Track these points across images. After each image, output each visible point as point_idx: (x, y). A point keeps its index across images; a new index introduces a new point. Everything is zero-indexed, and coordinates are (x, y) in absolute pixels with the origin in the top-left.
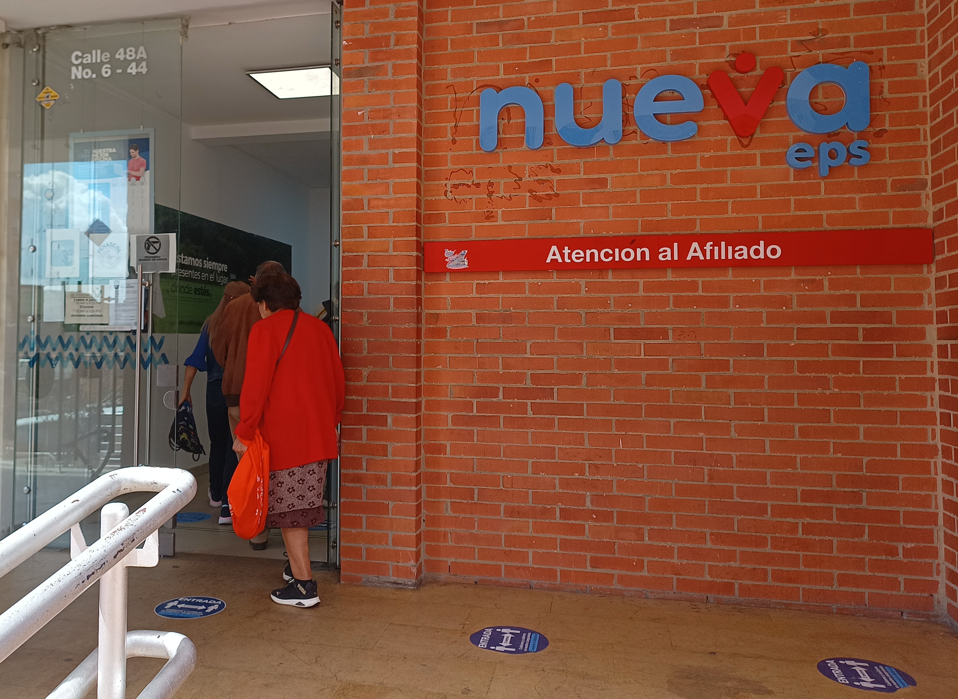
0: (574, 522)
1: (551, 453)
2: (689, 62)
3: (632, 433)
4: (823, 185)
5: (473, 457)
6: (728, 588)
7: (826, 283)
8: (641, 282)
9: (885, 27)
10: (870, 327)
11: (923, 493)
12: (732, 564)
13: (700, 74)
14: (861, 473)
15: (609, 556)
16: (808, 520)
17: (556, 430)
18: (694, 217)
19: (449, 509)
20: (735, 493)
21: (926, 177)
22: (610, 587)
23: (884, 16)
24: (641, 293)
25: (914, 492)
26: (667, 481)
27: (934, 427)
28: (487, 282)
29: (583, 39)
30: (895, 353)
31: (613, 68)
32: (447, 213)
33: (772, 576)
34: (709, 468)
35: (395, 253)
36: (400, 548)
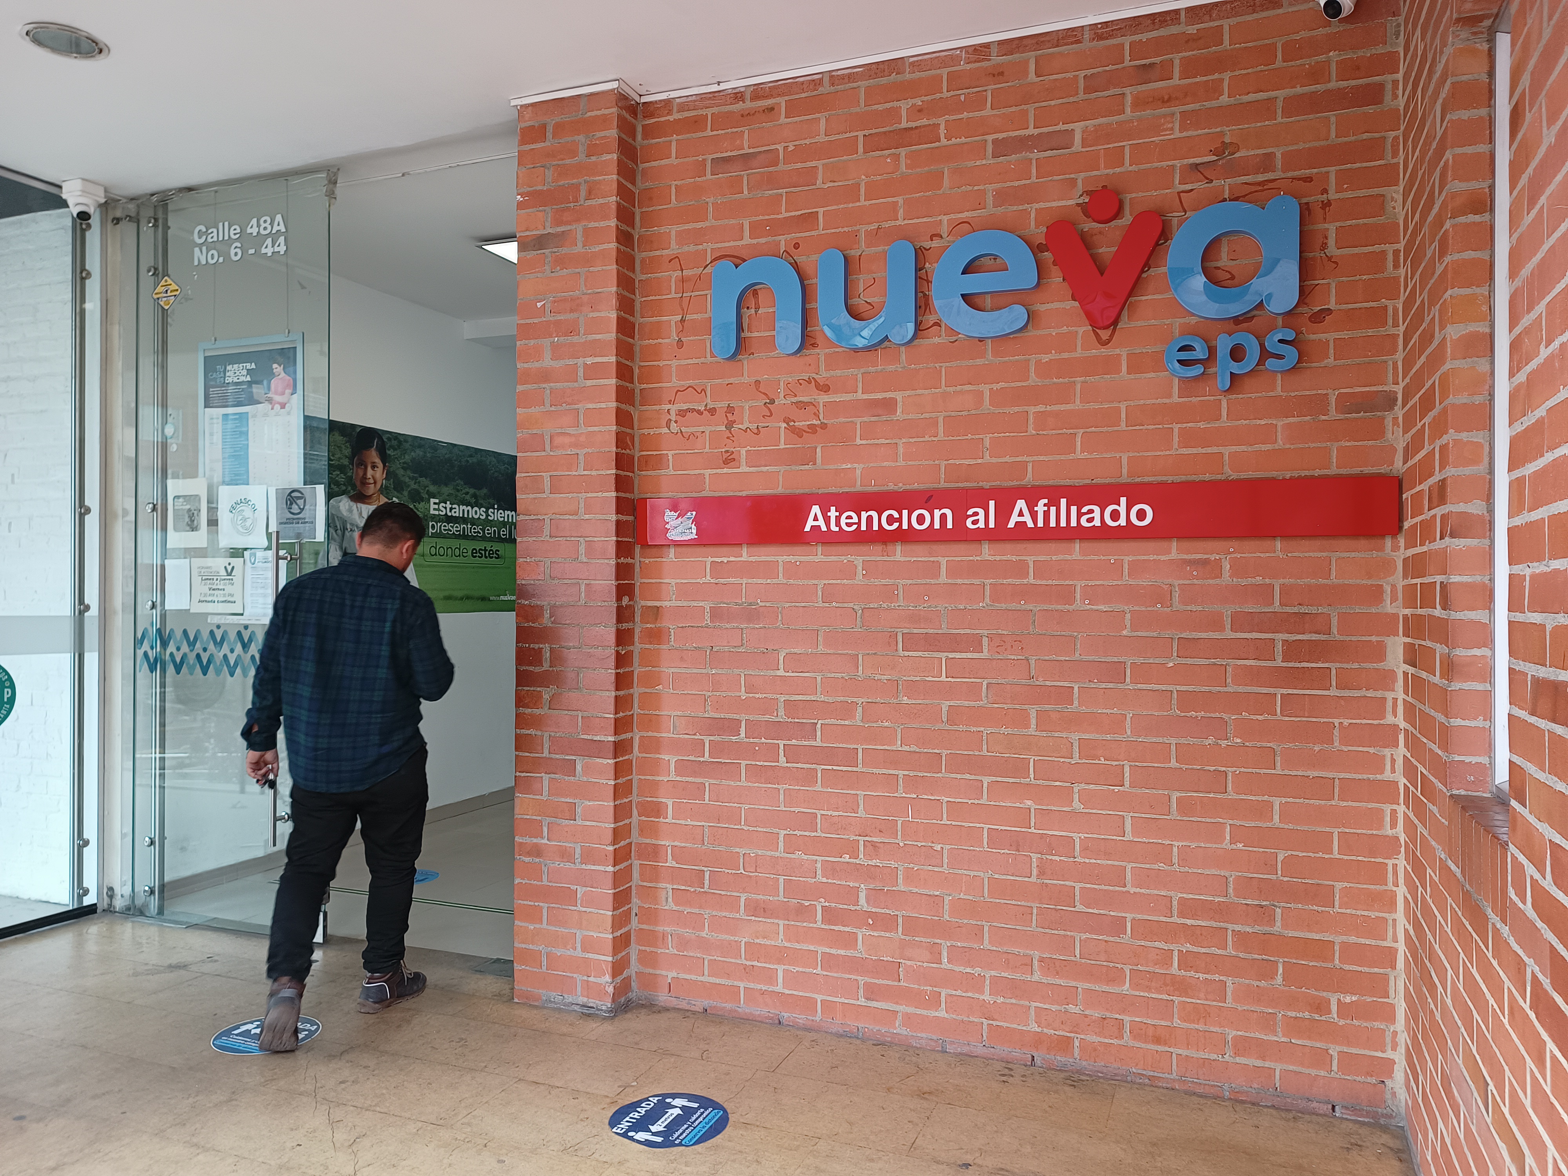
0: (842, 928)
1: (810, 822)
2: (1021, 207)
3: (926, 797)
4: (1224, 404)
5: (703, 823)
6: (1065, 1044)
7: (1227, 566)
8: (943, 561)
9: (1333, 134)
10: (1295, 638)
11: (1373, 915)
12: (1071, 1008)
13: (1037, 227)
14: (1274, 877)
15: (890, 983)
16: (1189, 947)
17: (818, 788)
18: (1025, 458)
19: (670, 900)
20: (1077, 898)
21: (1395, 388)
22: (891, 1030)
23: (1332, 116)
24: (943, 578)
25: (1359, 913)
26: (976, 873)
27: (1395, 807)
28: (725, 560)
29: (863, 177)
30: (1334, 683)
31: (906, 222)
32: (670, 453)
33: (1130, 1032)
34: (1039, 856)
35: (587, 517)
36: (591, 956)
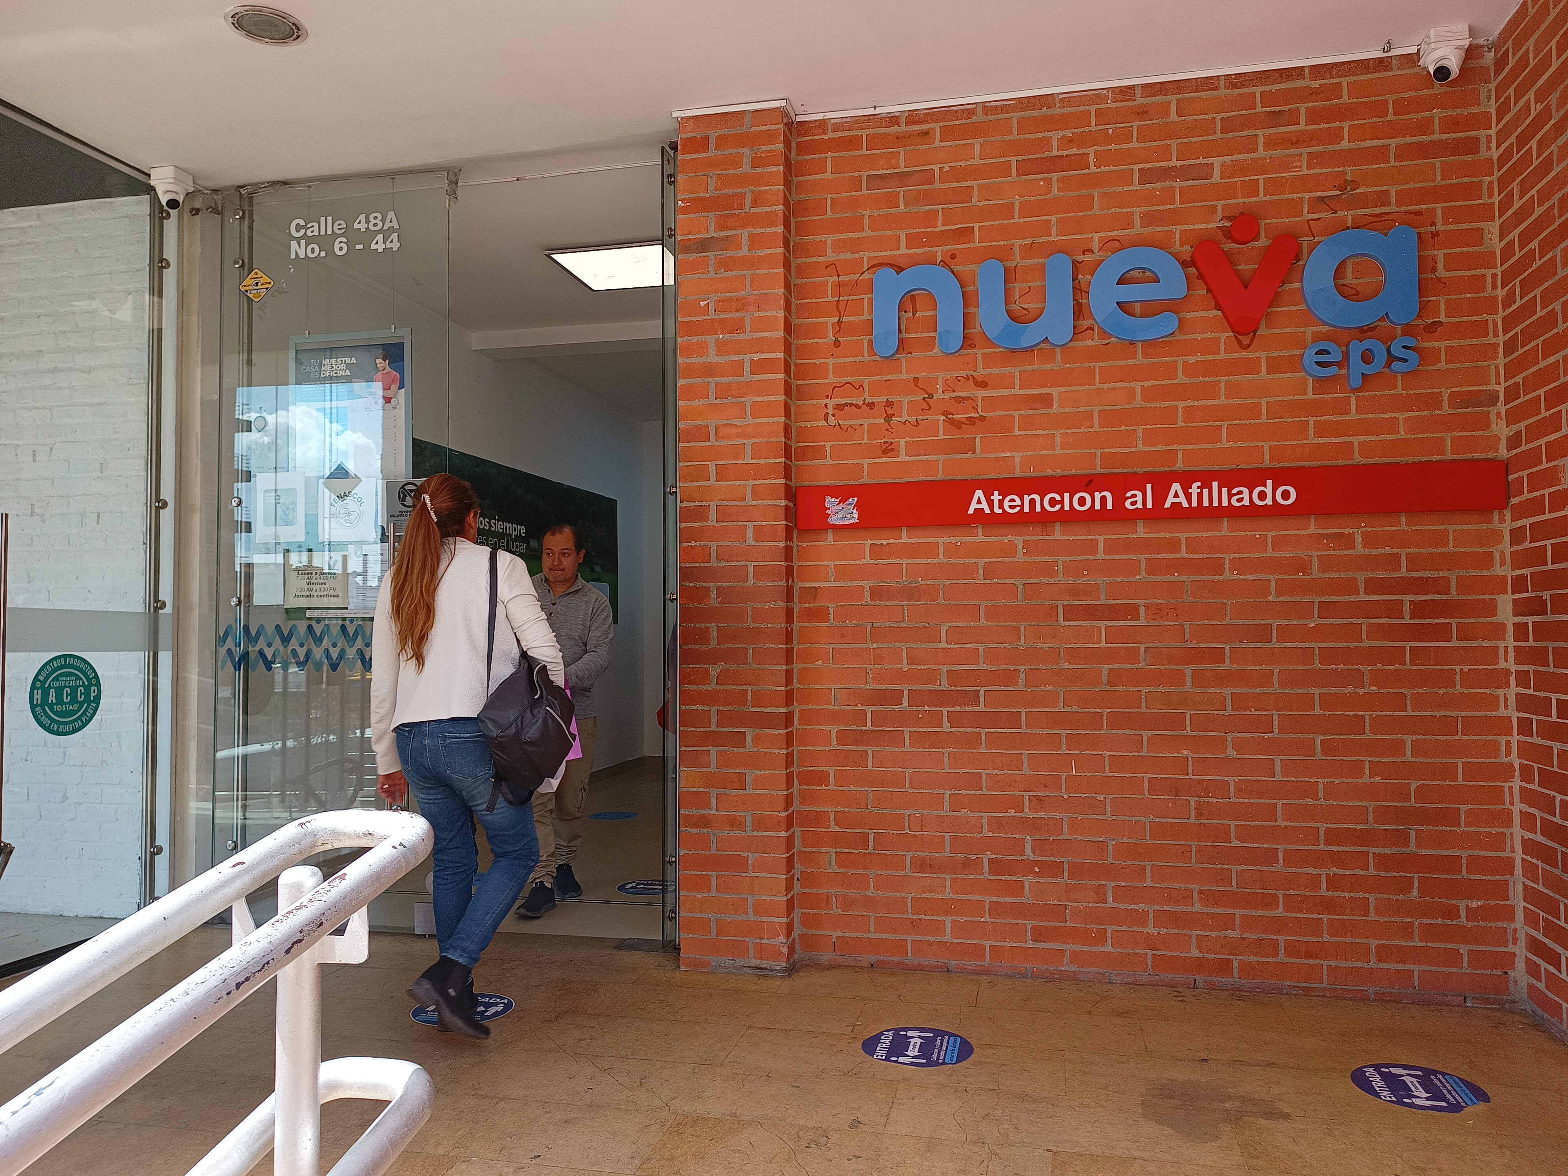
0: (1008, 878)
1: (975, 781)
2: (1166, 229)
3: (1089, 752)
4: (1353, 400)
5: (866, 789)
6: (1224, 967)
7: (1359, 539)
8: (1101, 539)
9: (1439, 178)
10: (1420, 599)
11: (1494, 831)
12: (1230, 933)
13: (1181, 246)
14: (1408, 804)
15: (1057, 924)
16: (1335, 870)
17: (983, 749)
18: (1175, 447)
19: (833, 863)
20: (1233, 834)
21: (1497, 388)
22: (1059, 968)
23: (1437, 162)
24: (1101, 555)
25: (1481, 830)
26: (1137, 819)
27: (1509, 738)
28: (885, 542)
29: (1017, 197)
30: (1454, 636)
31: (1059, 238)
32: (828, 445)
33: (1285, 950)
34: (1197, 799)
35: (755, 503)
36: (764, 919)
